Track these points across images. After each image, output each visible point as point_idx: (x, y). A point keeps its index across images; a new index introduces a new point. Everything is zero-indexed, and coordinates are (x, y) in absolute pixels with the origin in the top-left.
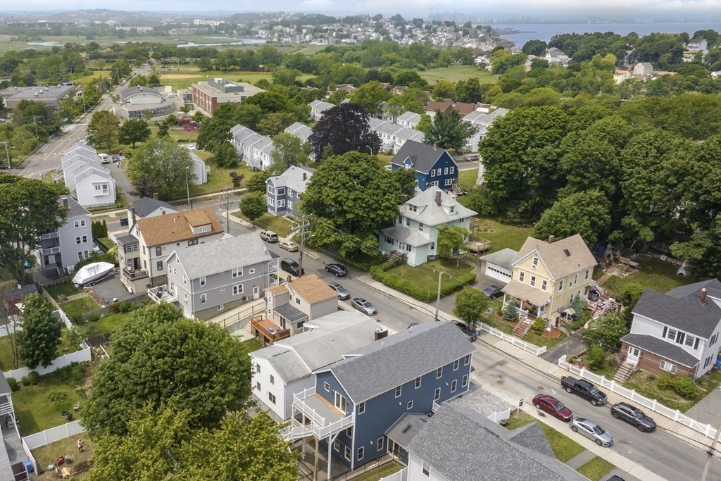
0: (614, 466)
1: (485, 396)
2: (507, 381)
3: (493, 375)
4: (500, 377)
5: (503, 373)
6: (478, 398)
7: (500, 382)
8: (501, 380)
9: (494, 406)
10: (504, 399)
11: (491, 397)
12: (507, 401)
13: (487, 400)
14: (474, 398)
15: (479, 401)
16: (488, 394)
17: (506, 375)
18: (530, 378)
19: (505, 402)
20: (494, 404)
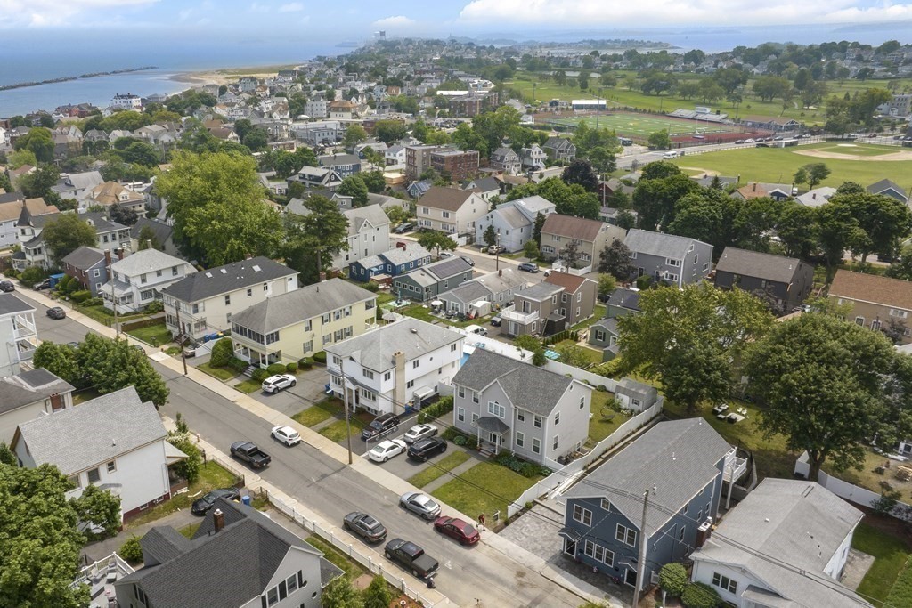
0: (408, 481)
1: (539, 547)
2: (510, 577)
3: (533, 586)
4: (522, 585)
5: (518, 592)
6: (547, 543)
7: (521, 574)
8: (520, 579)
9: (526, 533)
10: (514, 545)
11: (531, 546)
12: (511, 543)
13: (536, 541)
14: (552, 543)
15: (545, 539)
16: (535, 551)
17: (513, 588)
18: (479, 586)
19: (512, 541)
20: (527, 536)
